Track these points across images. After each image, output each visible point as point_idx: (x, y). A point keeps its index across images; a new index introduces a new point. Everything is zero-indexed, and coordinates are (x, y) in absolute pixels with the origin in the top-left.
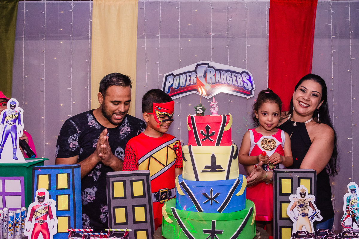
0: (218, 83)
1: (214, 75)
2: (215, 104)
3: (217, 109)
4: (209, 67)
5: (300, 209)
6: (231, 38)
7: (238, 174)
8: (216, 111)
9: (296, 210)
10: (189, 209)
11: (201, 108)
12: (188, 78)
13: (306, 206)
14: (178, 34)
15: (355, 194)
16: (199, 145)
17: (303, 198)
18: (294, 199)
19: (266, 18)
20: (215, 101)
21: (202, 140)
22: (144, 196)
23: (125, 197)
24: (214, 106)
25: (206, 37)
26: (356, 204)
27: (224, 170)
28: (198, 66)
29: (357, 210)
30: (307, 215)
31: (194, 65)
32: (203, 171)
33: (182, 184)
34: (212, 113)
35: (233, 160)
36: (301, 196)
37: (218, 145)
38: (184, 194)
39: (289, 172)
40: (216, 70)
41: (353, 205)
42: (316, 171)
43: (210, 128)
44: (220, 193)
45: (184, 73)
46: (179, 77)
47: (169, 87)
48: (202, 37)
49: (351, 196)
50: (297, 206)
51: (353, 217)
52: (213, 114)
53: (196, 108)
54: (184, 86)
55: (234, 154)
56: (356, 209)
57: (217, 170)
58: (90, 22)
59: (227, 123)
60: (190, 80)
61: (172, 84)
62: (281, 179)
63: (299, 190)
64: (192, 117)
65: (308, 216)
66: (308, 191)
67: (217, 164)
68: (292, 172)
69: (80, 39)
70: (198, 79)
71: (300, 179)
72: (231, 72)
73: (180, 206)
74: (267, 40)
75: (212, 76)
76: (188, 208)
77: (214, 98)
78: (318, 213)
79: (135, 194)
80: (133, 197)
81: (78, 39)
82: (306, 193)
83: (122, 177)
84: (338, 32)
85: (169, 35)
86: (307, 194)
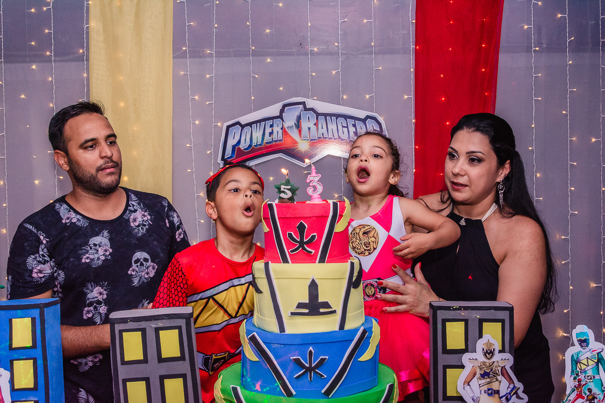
0: (322, 139)
1: (315, 124)
2: (317, 179)
3: (320, 188)
4: (306, 109)
5: (483, 381)
6: (346, 54)
7: (362, 316)
8: (318, 193)
9: (475, 382)
10: (268, 389)
11: (289, 187)
12: (268, 130)
13: (494, 376)
14: (248, 49)
15: (587, 349)
16: (285, 261)
17: (489, 359)
18: (473, 360)
19: (410, 16)
20: (317, 173)
21: (292, 251)
22: (182, 358)
23: (145, 361)
24: (315, 184)
25: (299, 55)
26: (589, 368)
27: (334, 312)
28: (286, 108)
29: (591, 381)
30: (498, 392)
31: (279, 106)
32: (292, 314)
33: (253, 340)
34: (310, 198)
35: (352, 289)
36: (485, 355)
37: (322, 260)
38: (257, 359)
39: (460, 308)
40: (318, 115)
41: (584, 369)
42: (513, 307)
43: (307, 227)
44: (327, 357)
45: (260, 121)
46: (251, 127)
47: (234, 147)
48: (292, 54)
49: (579, 352)
50: (478, 375)
51: (591, 400)
52: (312, 199)
53: (279, 189)
54: (260, 145)
55: (354, 279)
56: (591, 379)
57: (322, 310)
58: (85, 28)
59: (341, 216)
60: (271, 134)
61: (239, 142)
62: (444, 321)
63: (480, 345)
64: (271, 206)
65: (499, 395)
66: (498, 346)
67: (321, 299)
68: (466, 308)
69: (67, 61)
70: (287, 132)
71: (481, 321)
72: (346, 117)
73: (250, 383)
74: (412, 57)
75: (311, 125)
76: (265, 387)
77: (313, 167)
78: (519, 388)
79: (165, 355)
80: (161, 360)
81: (63, 61)
82: (494, 350)
83: (140, 321)
84: (544, 41)
85: (231, 50)
86: (496, 352)
